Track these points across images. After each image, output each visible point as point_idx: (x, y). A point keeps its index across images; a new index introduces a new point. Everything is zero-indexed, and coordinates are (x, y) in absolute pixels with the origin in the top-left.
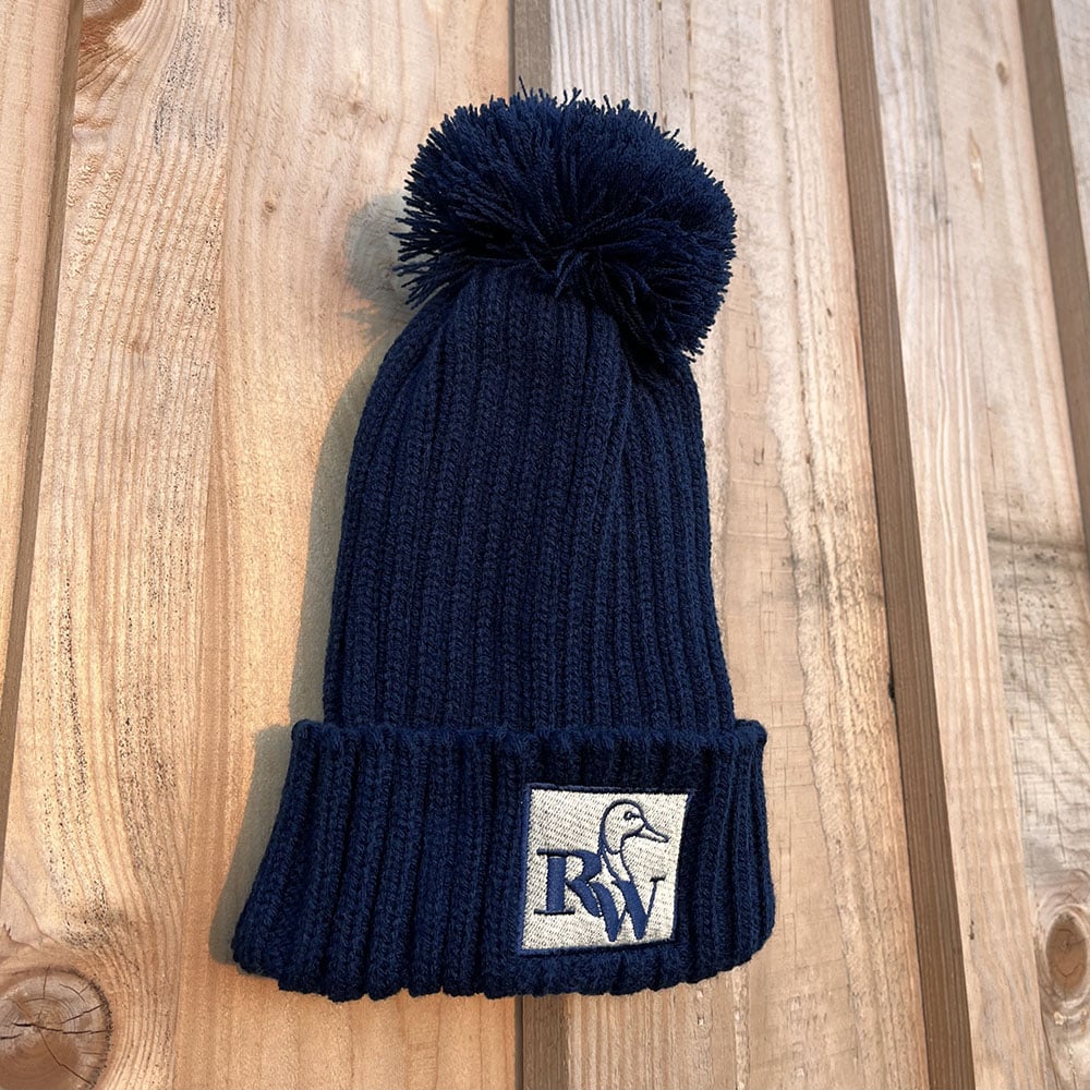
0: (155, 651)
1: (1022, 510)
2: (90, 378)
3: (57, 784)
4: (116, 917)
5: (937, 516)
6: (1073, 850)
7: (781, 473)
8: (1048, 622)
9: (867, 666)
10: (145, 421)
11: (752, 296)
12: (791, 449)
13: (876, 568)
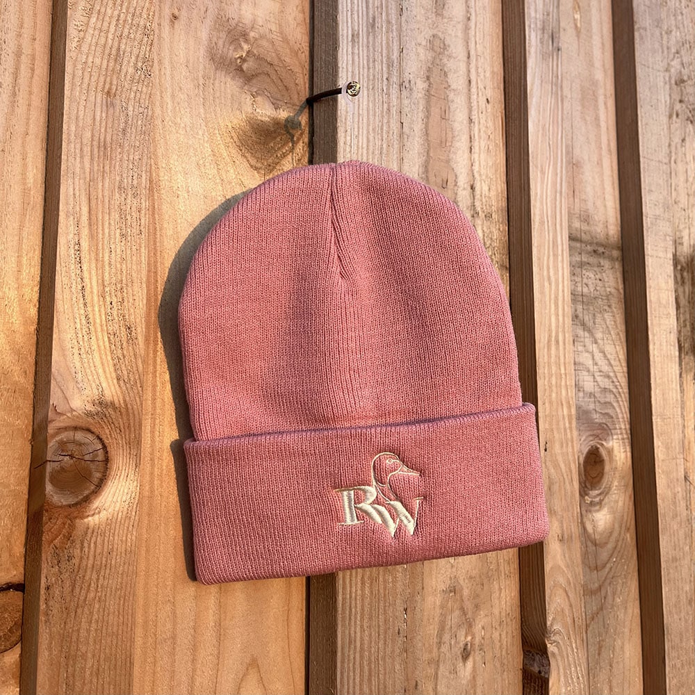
0: (124, 266)
1: (588, 224)
2: (85, 111)
3: (77, 333)
4: (109, 404)
5: (542, 223)
6: (601, 413)
7: (456, 194)
8: (598, 288)
10: (114, 138)
11: (445, 88)
12: (463, 180)
13: (506, 251)
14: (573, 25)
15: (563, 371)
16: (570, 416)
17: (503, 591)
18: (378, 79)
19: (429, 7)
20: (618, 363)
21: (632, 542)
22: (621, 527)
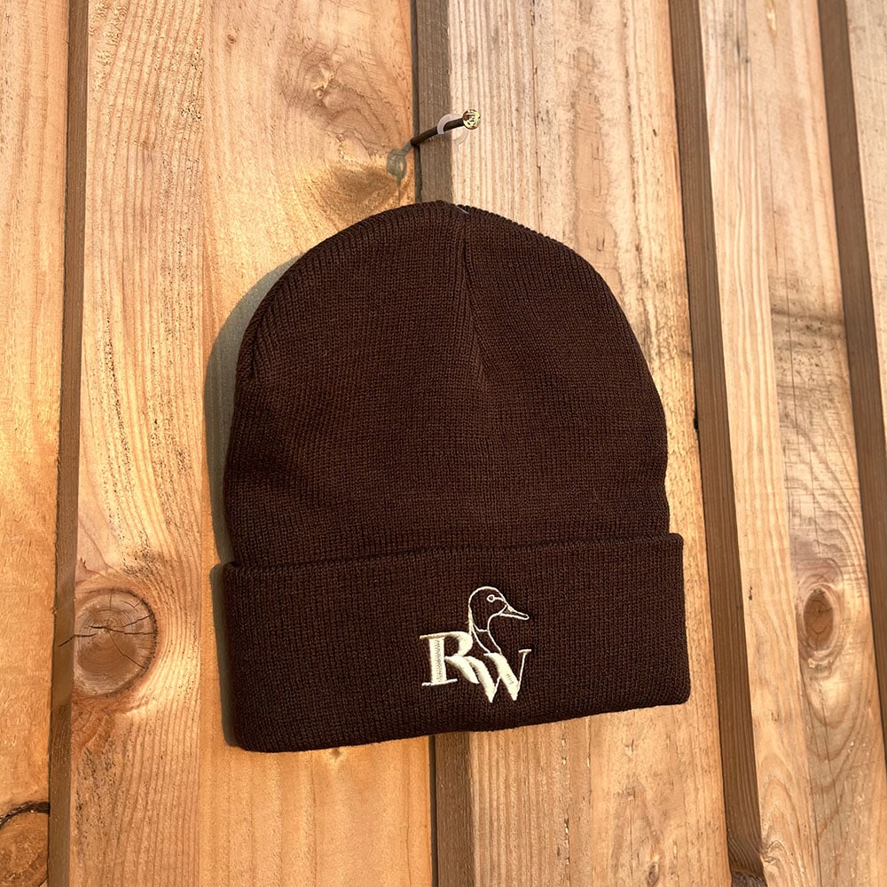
0: (172, 372)
1: (797, 291)
2: (114, 169)
3: (110, 464)
4: (157, 556)
5: (733, 292)
6: (825, 545)
7: (617, 258)
8: (814, 377)
9: (678, 404)
10: (155, 202)
11: (597, 118)
12: (625, 240)
13: (686, 332)
14: (766, 28)
15: (770, 490)
16: (782, 551)
17: (701, 792)
18: (505, 110)
19: (572, 11)
20: (846, 477)
21: (875, 718)
22: (859, 699)
